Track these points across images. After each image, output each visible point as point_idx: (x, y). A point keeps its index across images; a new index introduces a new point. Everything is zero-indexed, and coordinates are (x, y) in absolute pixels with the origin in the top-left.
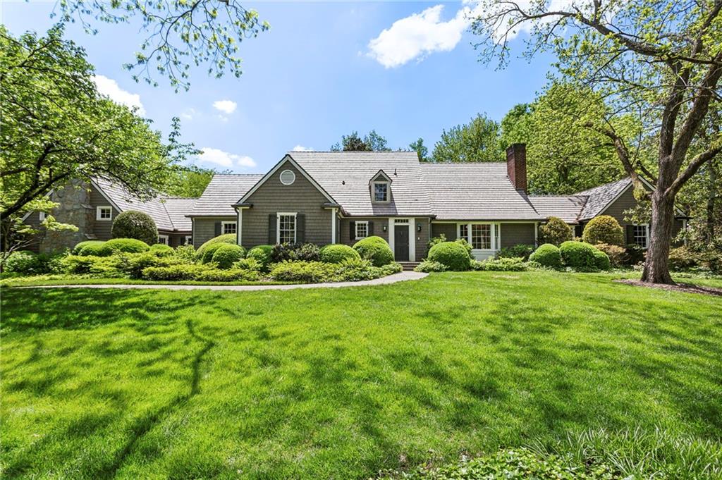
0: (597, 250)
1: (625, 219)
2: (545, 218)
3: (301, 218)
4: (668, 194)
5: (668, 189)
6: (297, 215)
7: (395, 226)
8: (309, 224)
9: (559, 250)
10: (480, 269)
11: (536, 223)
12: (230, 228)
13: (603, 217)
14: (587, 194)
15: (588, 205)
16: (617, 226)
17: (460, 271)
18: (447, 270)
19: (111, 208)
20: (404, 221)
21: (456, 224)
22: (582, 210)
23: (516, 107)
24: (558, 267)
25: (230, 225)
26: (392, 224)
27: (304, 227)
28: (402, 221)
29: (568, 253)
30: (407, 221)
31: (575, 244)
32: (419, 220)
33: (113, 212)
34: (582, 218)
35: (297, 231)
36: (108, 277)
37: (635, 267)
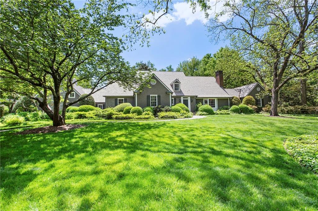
0: (250, 107)
1: (256, 97)
2: (232, 97)
3: (159, 97)
4: (277, 89)
5: (277, 88)
6: (158, 96)
7: (183, 100)
8: (162, 99)
9: (238, 107)
10: (217, 114)
11: (229, 98)
12: (121, 101)
13: (249, 96)
14: (240, 88)
15: (241, 92)
16: (253, 99)
17: (212, 115)
18: (208, 114)
19: (75, 93)
20: (186, 98)
21: (203, 99)
22: (240, 94)
23: (207, 55)
24: (240, 113)
25: (121, 99)
26: (182, 99)
27: (160, 100)
28: (185, 98)
29: (242, 108)
30: (187, 98)
31: (242, 105)
32: (192, 97)
33: (75, 95)
34: (241, 97)
35: (158, 102)
36: (95, 119)
37: (260, 113)
